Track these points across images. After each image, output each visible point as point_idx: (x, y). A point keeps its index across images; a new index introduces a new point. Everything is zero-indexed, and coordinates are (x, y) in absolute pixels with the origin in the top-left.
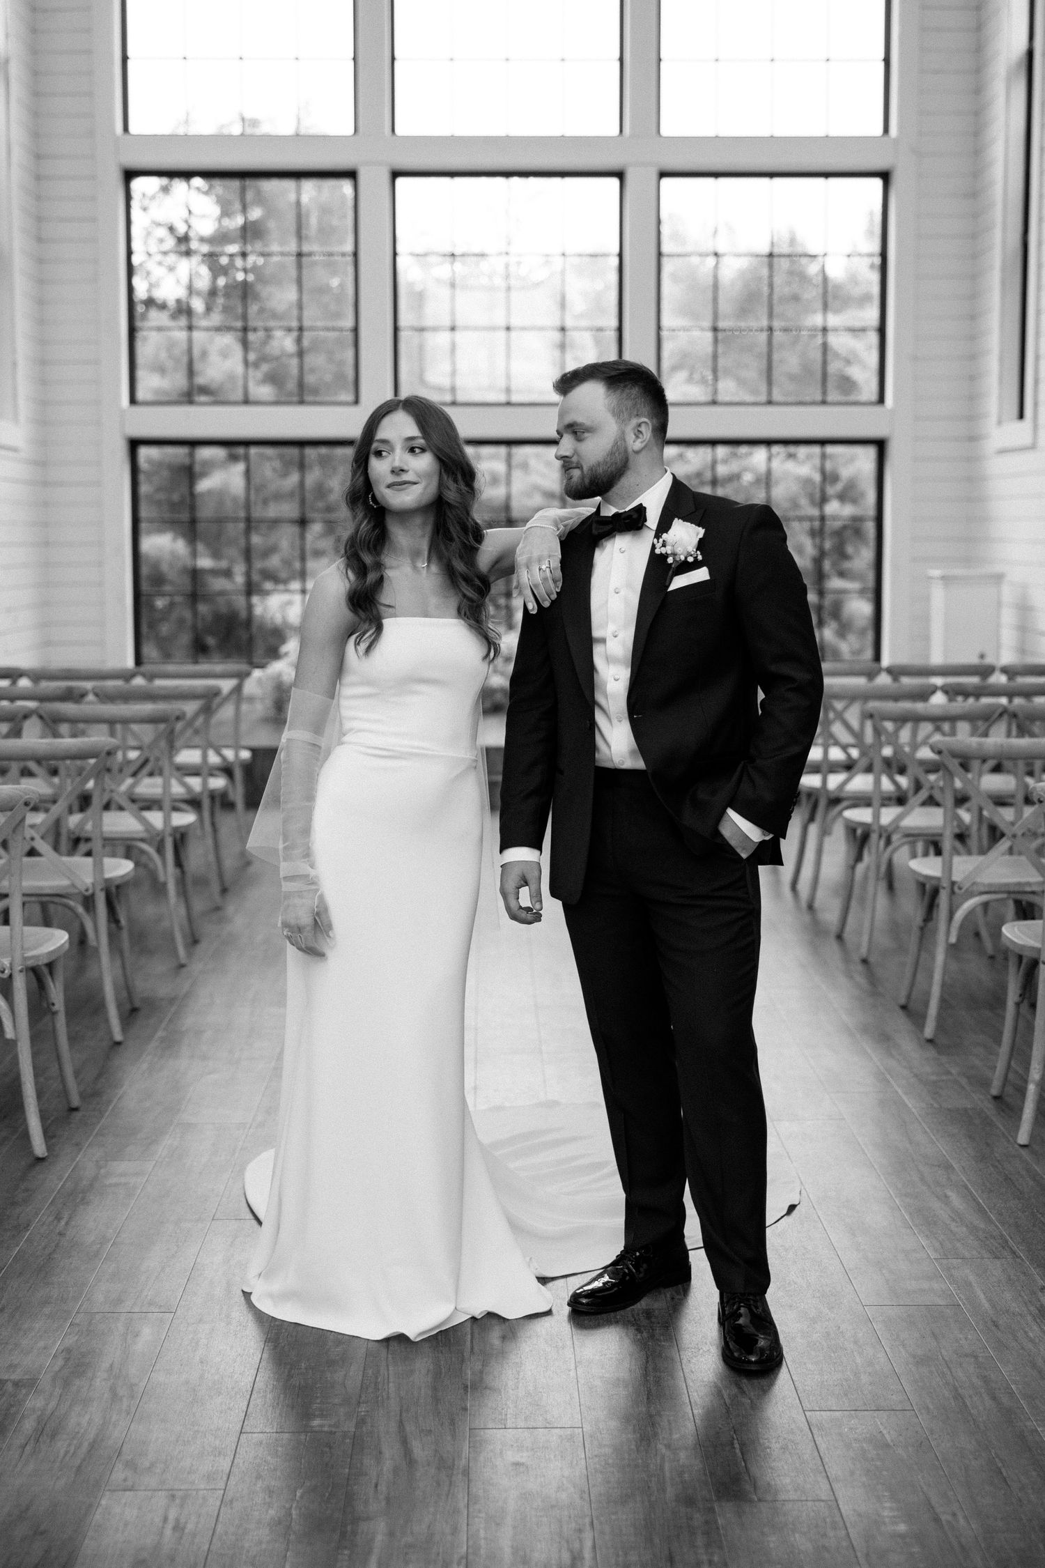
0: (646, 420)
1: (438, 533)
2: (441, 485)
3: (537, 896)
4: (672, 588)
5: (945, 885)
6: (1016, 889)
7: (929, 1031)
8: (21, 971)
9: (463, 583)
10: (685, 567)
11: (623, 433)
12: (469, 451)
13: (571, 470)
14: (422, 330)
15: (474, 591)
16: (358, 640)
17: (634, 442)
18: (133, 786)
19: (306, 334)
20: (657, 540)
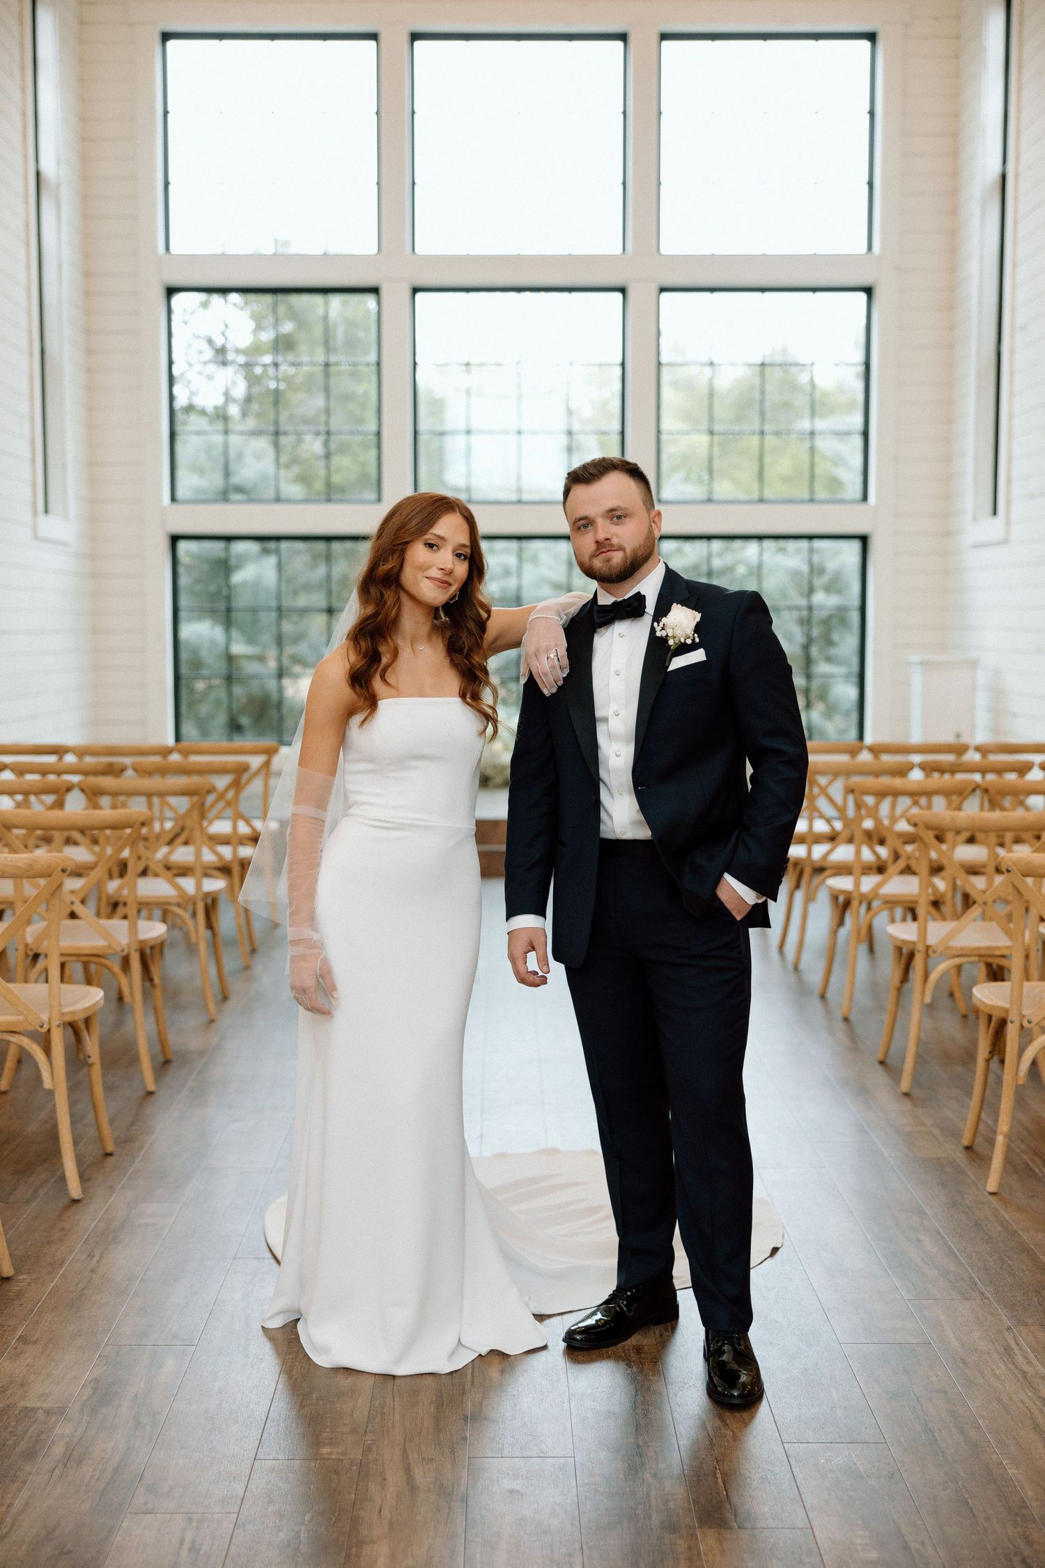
3: (544, 960)
4: (671, 668)
5: (920, 949)
6: (987, 952)
7: (905, 1085)
8: (59, 1026)
10: (683, 649)
12: (485, 545)
14: (441, 434)
18: (169, 854)
19: (333, 438)
20: (655, 624)
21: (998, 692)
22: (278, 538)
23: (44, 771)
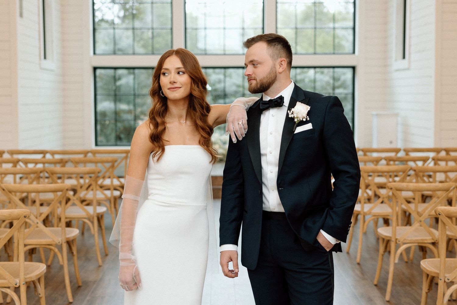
0: (284, 59)
1: (191, 107)
2: (191, 88)
3: (236, 266)
4: (296, 132)
5: (393, 240)
6: (421, 241)
7: (388, 297)
8: (24, 284)
9: (201, 130)
10: (302, 123)
11: (275, 65)
12: (203, 71)
13: (252, 80)
14: (196, 29)
15: (206, 134)
16: (154, 156)
17: (279, 68)
18: (86, 194)
19: (155, 30)
20: (289, 111)
21: (406, 126)
22: (134, 68)
23: (36, 162)
